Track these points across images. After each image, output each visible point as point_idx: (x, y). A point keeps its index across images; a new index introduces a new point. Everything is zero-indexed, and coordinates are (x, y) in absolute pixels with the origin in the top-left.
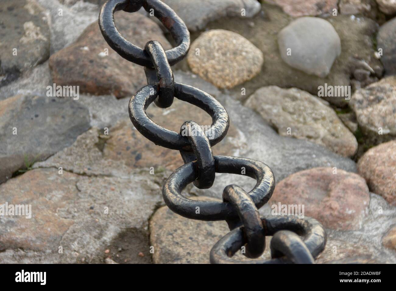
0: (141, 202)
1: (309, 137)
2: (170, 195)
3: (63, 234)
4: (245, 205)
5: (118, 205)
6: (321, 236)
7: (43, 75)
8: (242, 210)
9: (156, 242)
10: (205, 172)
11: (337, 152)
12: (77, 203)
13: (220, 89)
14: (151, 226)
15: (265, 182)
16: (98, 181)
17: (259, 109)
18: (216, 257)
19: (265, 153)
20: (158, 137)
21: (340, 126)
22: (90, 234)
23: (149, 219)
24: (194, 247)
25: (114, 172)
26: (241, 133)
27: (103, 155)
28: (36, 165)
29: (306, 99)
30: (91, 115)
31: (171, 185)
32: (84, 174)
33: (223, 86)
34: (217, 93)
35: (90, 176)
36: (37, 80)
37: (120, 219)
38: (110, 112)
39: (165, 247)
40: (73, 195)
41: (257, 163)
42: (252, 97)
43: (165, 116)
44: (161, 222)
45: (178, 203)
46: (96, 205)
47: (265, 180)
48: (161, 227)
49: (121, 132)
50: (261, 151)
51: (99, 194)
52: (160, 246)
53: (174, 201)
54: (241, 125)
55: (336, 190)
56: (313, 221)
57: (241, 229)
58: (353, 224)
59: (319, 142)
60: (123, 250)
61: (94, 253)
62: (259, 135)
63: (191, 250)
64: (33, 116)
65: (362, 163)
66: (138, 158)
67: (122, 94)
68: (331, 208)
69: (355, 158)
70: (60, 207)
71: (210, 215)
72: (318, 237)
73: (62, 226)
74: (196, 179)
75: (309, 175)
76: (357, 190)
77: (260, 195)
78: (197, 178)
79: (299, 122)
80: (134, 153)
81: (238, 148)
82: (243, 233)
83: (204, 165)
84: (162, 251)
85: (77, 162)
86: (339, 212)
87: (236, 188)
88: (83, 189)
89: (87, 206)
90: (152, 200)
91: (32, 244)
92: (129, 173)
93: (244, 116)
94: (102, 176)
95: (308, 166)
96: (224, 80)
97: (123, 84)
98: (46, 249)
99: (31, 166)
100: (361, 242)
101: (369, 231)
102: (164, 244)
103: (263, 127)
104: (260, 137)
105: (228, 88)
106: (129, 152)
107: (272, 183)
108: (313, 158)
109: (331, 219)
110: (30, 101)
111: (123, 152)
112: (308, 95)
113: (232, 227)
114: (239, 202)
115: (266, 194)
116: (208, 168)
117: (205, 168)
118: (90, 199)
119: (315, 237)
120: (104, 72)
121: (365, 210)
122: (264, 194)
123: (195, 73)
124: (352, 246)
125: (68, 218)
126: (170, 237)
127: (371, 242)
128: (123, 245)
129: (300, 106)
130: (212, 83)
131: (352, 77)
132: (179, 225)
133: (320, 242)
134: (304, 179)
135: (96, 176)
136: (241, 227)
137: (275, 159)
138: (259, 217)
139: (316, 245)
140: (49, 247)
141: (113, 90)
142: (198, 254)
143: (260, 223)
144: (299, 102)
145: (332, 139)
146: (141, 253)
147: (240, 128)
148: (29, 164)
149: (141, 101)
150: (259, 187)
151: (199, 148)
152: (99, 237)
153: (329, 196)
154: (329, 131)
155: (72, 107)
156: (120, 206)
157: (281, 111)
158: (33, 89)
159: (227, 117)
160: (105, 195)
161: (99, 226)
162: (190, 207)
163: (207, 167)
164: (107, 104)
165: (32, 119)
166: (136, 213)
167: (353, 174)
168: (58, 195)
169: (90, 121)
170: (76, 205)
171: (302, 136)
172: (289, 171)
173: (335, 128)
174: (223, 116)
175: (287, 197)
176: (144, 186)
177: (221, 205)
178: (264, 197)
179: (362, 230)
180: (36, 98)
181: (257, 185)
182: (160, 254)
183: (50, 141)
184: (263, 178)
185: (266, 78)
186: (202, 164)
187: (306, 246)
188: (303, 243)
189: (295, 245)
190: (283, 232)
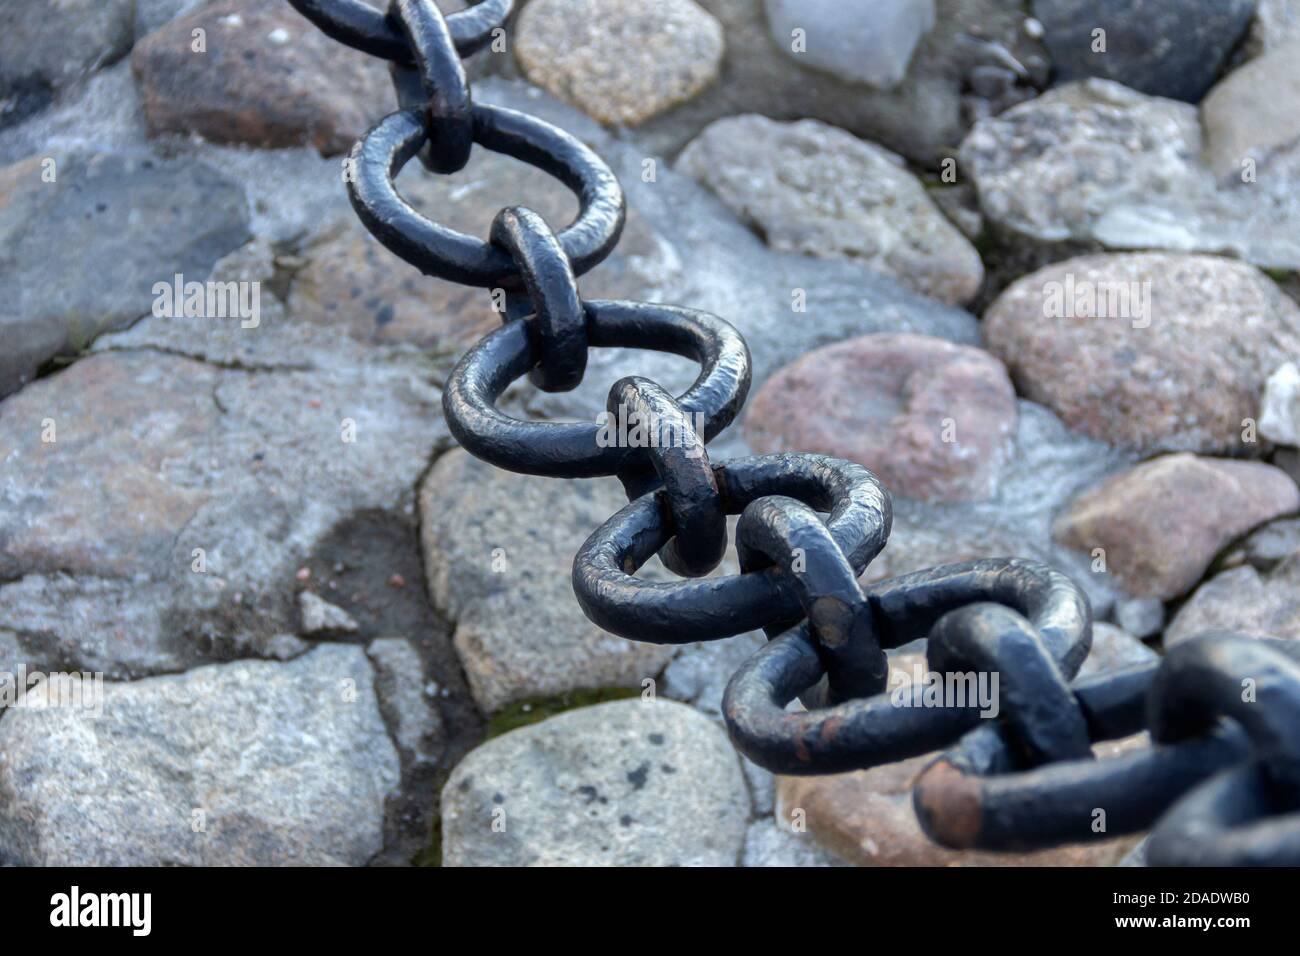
0: (396, 437)
1: (852, 253)
2: (463, 409)
3: (182, 530)
5: (331, 446)
6: (874, 508)
7: (115, 96)
9: (438, 545)
10: (559, 346)
11: (926, 292)
12: (219, 444)
13: (608, 126)
14: (422, 502)
15: (725, 370)
16: (274, 384)
17: (713, 179)
18: (590, 572)
19: (731, 298)
20: (428, 252)
21: (934, 222)
22: (256, 527)
23: (419, 484)
24: (542, 554)
25: (319, 357)
26: (666, 248)
27: (288, 313)
28: (103, 343)
29: (842, 150)
30: (252, 202)
31: (466, 381)
32: (236, 365)
33: (614, 117)
34: (599, 136)
35: (252, 370)
36: (100, 111)
37: (338, 487)
38: (305, 195)
39: (461, 558)
40: (206, 423)
41: (700, 318)
42: (694, 146)
43: (456, 204)
44: (449, 490)
45: (485, 430)
46: (269, 448)
47: (722, 364)
48: (450, 504)
49: (335, 248)
50: (722, 295)
51: (279, 418)
52: (449, 556)
53: (475, 426)
54: (665, 224)
55: (926, 395)
56: (855, 471)
57: (657, 496)
58: (973, 484)
59: (878, 265)
60: (347, 569)
61: (267, 581)
62: (715, 250)
63: (533, 564)
64: (91, 208)
65: (996, 319)
66: (385, 317)
67: (336, 144)
68: (912, 444)
69: (977, 307)
70: (172, 456)
71: (575, 461)
72: (867, 512)
73: (176, 508)
74: (536, 367)
75: (850, 355)
76: (982, 393)
77: (712, 405)
78: (538, 364)
79: (823, 212)
80: (372, 304)
81: (658, 285)
82: (664, 508)
83: (556, 326)
84: (453, 571)
85: (215, 333)
86: (934, 454)
87: (643, 386)
88: (233, 407)
89: (246, 451)
90: (424, 432)
91: (95, 558)
92: (360, 360)
93: (672, 199)
94: (286, 369)
95: (849, 332)
96: (617, 102)
97: (337, 116)
98: (135, 572)
99: (88, 346)
100: (994, 535)
101: (1015, 503)
102: (458, 551)
103: (727, 229)
104: (717, 257)
105: (629, 124)
106: (358, 302)
107: (743, 371)
108: (861, 310)
109: (913, 472)
110: (82, 168)
111: (341, 304)
112: (846, 140)
113: (634, 493)
115: (726, 401)
116: (569, 333)
117: (559, 334)
118: (254, 434)
119: (858, 513)
120: (284, 86)
121: (1003, 446)
122: (722, 403)
123: (535, 85)
124: (971, 544)
125: (193, 485)
126: (476, 531)
127: (1024, 534)
128: (350, 557)
129: (824, 168)
130: (582, 109)
131: (967, 88)
132: (500, 499)
133: (872, 525)
134: (837, 367)
135: (268, 369)
136: (657, 491)
137: (759, 315)
138: (706, 464)
139: (860, 532)
140: (142, 565)
141: (312, 133)
142: (554, 575)
143: (710, 479)
144: (821, 158)
145: (914, 256)
146: (397, 578)
147: (663, 232)
148: (83, 343)
149: (379, 155)
150: (707, 384)
151: (541, 279)
152: (280, 535)
153: (906, 410)
154: (905, 234)
155: (199, 182)
156: (337, 450)
157: (774, 182)
158: (88, 135)
159: (619, 193)
160: (294, 422)
161: (280, 506)
162: (519, 442)
163: (564, 331)
164: (296, 172)
165: (89, 216)
166: (380, 467)
167: (973, 352)
168: (164, 424)
169: (249, 220)
170: (216, 449)
171: (832, 249)
172: (797, 345)
173: (921, 226)
174: (610, 191)
175: (791, 418)
176: (403, 393)
178: (722, 410)
179: (998, 500)
180: (97, 159)
181: (702, 378)
182: (449, 579)
183: (142, 277)
184: (717, 358)
185: (731, 93)
186: (550, 323)
187: (835, 537)
188: (824, 529)
189: (803, 532)
190: (768, 498)
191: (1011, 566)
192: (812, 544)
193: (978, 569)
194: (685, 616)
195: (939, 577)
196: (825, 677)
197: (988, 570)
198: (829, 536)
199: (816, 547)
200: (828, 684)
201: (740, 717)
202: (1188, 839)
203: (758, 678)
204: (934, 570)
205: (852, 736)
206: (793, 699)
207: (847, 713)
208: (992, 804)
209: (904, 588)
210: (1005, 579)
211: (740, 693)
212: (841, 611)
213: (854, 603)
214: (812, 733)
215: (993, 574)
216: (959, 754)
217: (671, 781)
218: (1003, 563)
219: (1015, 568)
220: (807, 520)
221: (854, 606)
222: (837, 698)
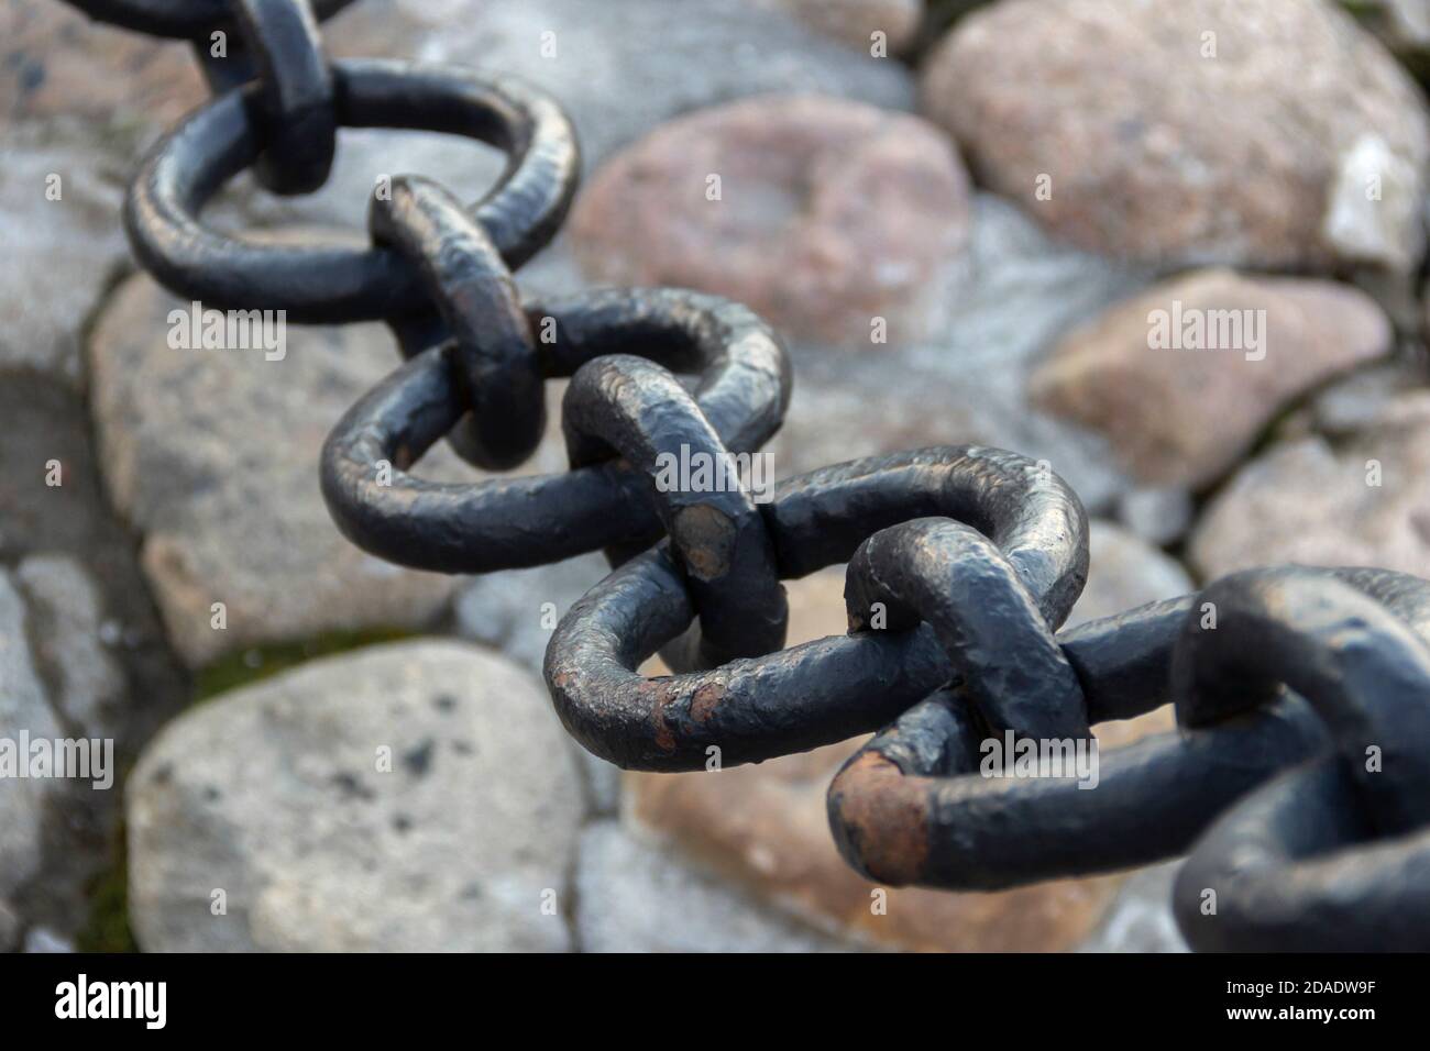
2: (153, 224)
4: (456, 258)
6: (765, 371)
8: (448, 277)
9: (118, 418)
10: (295, 130)
14: (92, 353)
18: (346, 469)
23: (87, 329)
24: (270, 430)
31: (158, 183)
39: (151, 439)
44: (132, 337)
45: (185, 256)
47: (538, 156)
48: (134, 358)
52: (132, 436)
56: (735, 314)
57: (444, 354)
63: (257, 446)
65: (942, 74)
66: (33, 79)
68: (817, 262)
69: (911, 56)
71: (321, 303)
72: (754, 377)
74: (262, 160)
75: (726, 128)
76: (919, 186)
78: (265, 155)
80: (13, 59)
82: (454, 371)
83: (290, 99)
84: (140, 458)
86: (852, 275)
87: (421, 191)
95: (724, 96)
101: (973, 347)
102: (147, 428)
107: (568, 165)
109: (820, 302)
113: (410, 347)
114: (433, 246)
115: (543, 211)
116: (309, 110)
117: (295, 111)
119: (742, 379)
122: (536, 213)
126: (172, 397)
133: (762, 395)
134: (705, 150)
136: (445, 346)
137: (588, 70)
138: (516, 305)
139: (745, 407)
142: (289, 461)
143: (522, 328)
150: (518, 184)
163: (302, 106)
172: (646, 115)
177: (365, 261)
178: (538, 225)
179: (944, 343)
181: (509, 176)
182: (135, 468)
184: (530, 147)
186: (281, 95)
187: (707, 416)
188: (692, 405)
189: (661, 410)
190: (608, 359)
191: (969, 458)
192: (676, 427)
193: (919, 463)
194: (488, 533)
195: (862, 474)
196: (696, 623)
197: (934, 463)
198: (700, 416)
199: (681, 432)
200: (699, 632)
201: (571, 685)
202: (1234, 873)
203: (598, 627)
204: (856, 465)
205: (735, 713)
206: (649, 655)
207: (729, 679)
208: (945, 818)
209: (812, 491)
210: (960, 478)
211: (571, 650)
212: (719, 526)
213: (736, 513)
214: (677, 708)
215: (942, 469)
216: (895, 742)
217: (468, 766)
218: (957, 453)
219: (974, 461)
220: (667, 392)
221: (737, 517)
222: (715, 655)
